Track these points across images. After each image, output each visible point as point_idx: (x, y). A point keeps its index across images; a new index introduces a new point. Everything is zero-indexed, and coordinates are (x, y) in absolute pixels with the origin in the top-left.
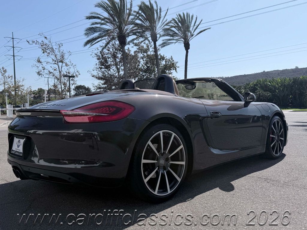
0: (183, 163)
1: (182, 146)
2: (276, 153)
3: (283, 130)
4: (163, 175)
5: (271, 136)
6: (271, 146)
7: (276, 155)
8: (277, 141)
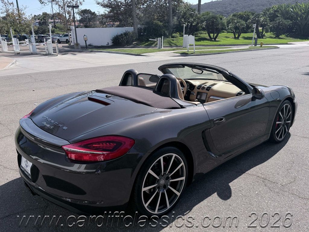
0: (183, 178)
1: (182, 164)
2: (281, 137)
3: (291, 112)
4: (163, 194)
5: (277, 123)
6: (276, 133)
7: (280, 140)
8: (283, 126)
